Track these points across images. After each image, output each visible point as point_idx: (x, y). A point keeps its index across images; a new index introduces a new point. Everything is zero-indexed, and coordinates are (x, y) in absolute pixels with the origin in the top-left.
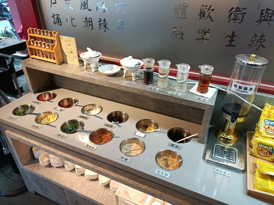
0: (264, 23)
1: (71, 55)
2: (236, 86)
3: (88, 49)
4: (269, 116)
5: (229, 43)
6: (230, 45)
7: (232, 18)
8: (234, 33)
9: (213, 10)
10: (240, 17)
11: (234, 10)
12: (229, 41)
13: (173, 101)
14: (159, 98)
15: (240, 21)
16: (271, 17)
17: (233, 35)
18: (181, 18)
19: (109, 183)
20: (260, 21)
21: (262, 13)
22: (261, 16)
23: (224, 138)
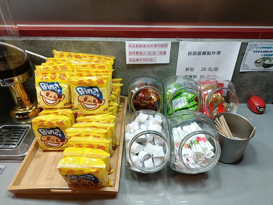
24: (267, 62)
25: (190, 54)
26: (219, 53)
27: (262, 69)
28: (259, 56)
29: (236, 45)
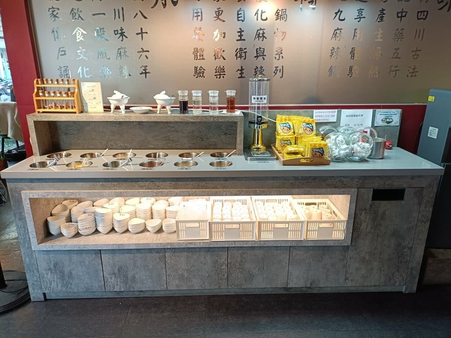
0: (260, 58)
1: (94, 102)
2: (254, 98)
3: (115, 92)
4: (281, 121)
5: (240, 76)
6: (241, 77)
7: (238, 56)
8: (242, 67)
9: (224, 51)
10: (243, 55)
11: (239, 50)
12: (240, 74)
13: (212, 120)
14: (199, 121)
15: (244, 58)
16: (263, 53)
17: (242, 69)
18: (200, 59)
19: (162, 227)
20: (257, 57)
21: (257, 51)
22: (257, 54)
23: (256, 148)
24: (388, 120)
25: (347, 116)
26: (362, 115)
27: (386, 124)
28: (383, 117)
29: (370, 111)
